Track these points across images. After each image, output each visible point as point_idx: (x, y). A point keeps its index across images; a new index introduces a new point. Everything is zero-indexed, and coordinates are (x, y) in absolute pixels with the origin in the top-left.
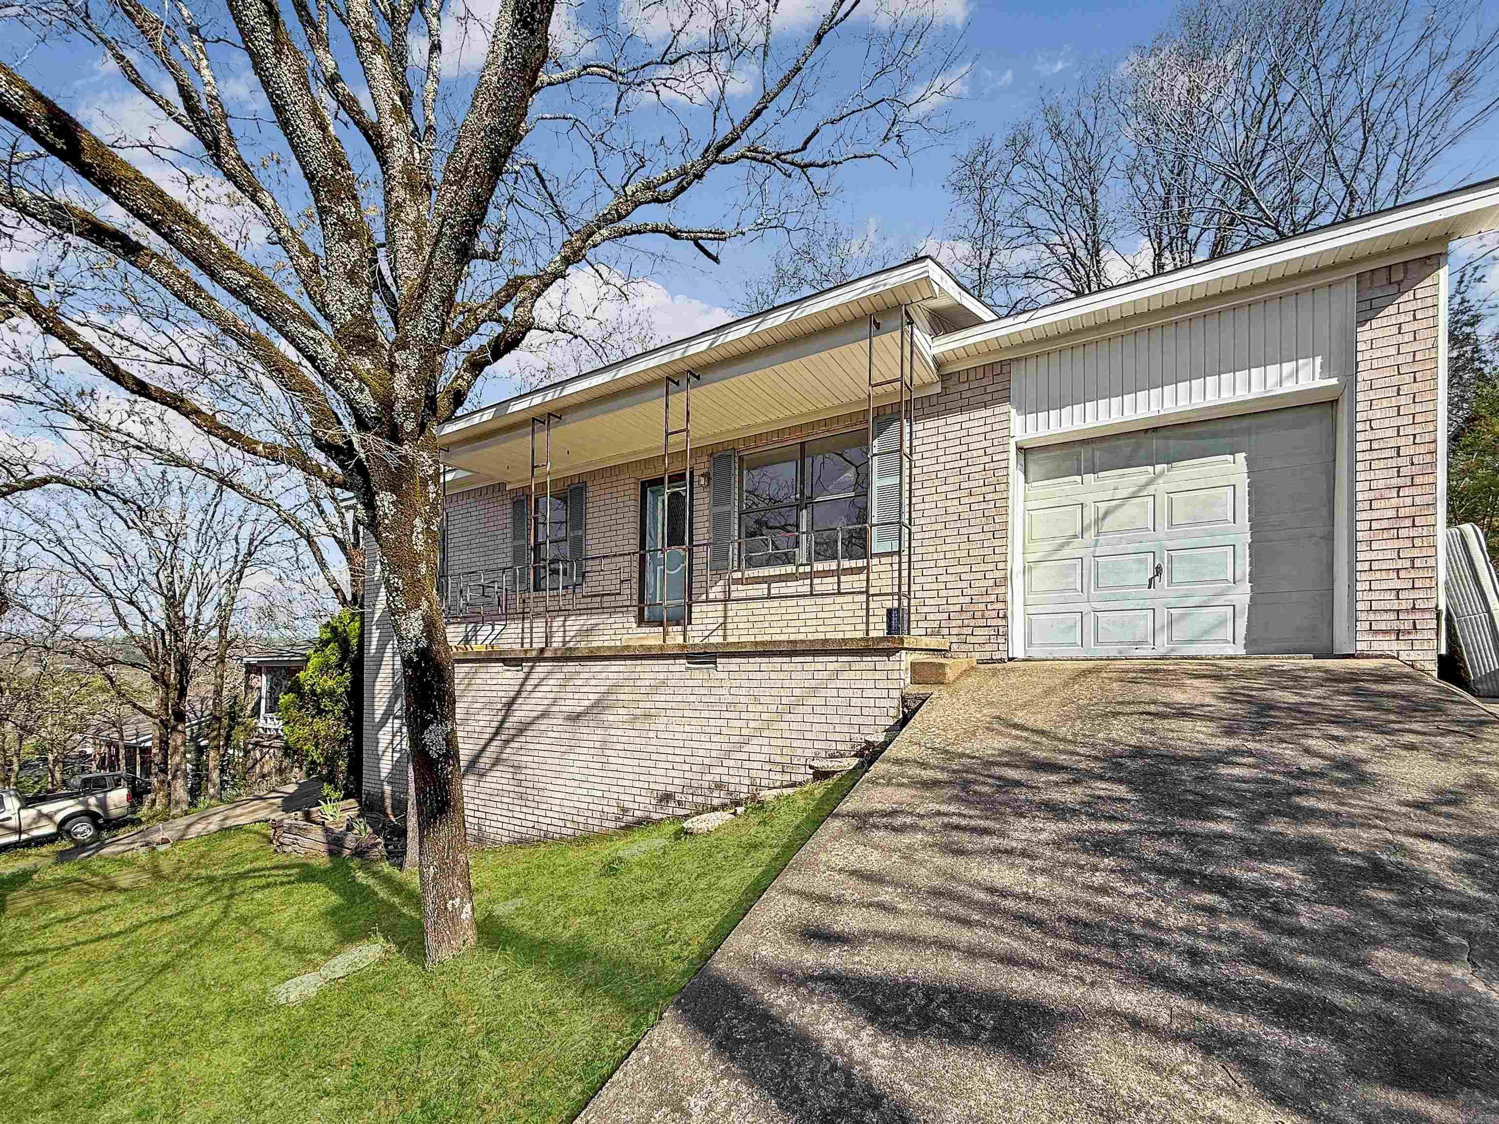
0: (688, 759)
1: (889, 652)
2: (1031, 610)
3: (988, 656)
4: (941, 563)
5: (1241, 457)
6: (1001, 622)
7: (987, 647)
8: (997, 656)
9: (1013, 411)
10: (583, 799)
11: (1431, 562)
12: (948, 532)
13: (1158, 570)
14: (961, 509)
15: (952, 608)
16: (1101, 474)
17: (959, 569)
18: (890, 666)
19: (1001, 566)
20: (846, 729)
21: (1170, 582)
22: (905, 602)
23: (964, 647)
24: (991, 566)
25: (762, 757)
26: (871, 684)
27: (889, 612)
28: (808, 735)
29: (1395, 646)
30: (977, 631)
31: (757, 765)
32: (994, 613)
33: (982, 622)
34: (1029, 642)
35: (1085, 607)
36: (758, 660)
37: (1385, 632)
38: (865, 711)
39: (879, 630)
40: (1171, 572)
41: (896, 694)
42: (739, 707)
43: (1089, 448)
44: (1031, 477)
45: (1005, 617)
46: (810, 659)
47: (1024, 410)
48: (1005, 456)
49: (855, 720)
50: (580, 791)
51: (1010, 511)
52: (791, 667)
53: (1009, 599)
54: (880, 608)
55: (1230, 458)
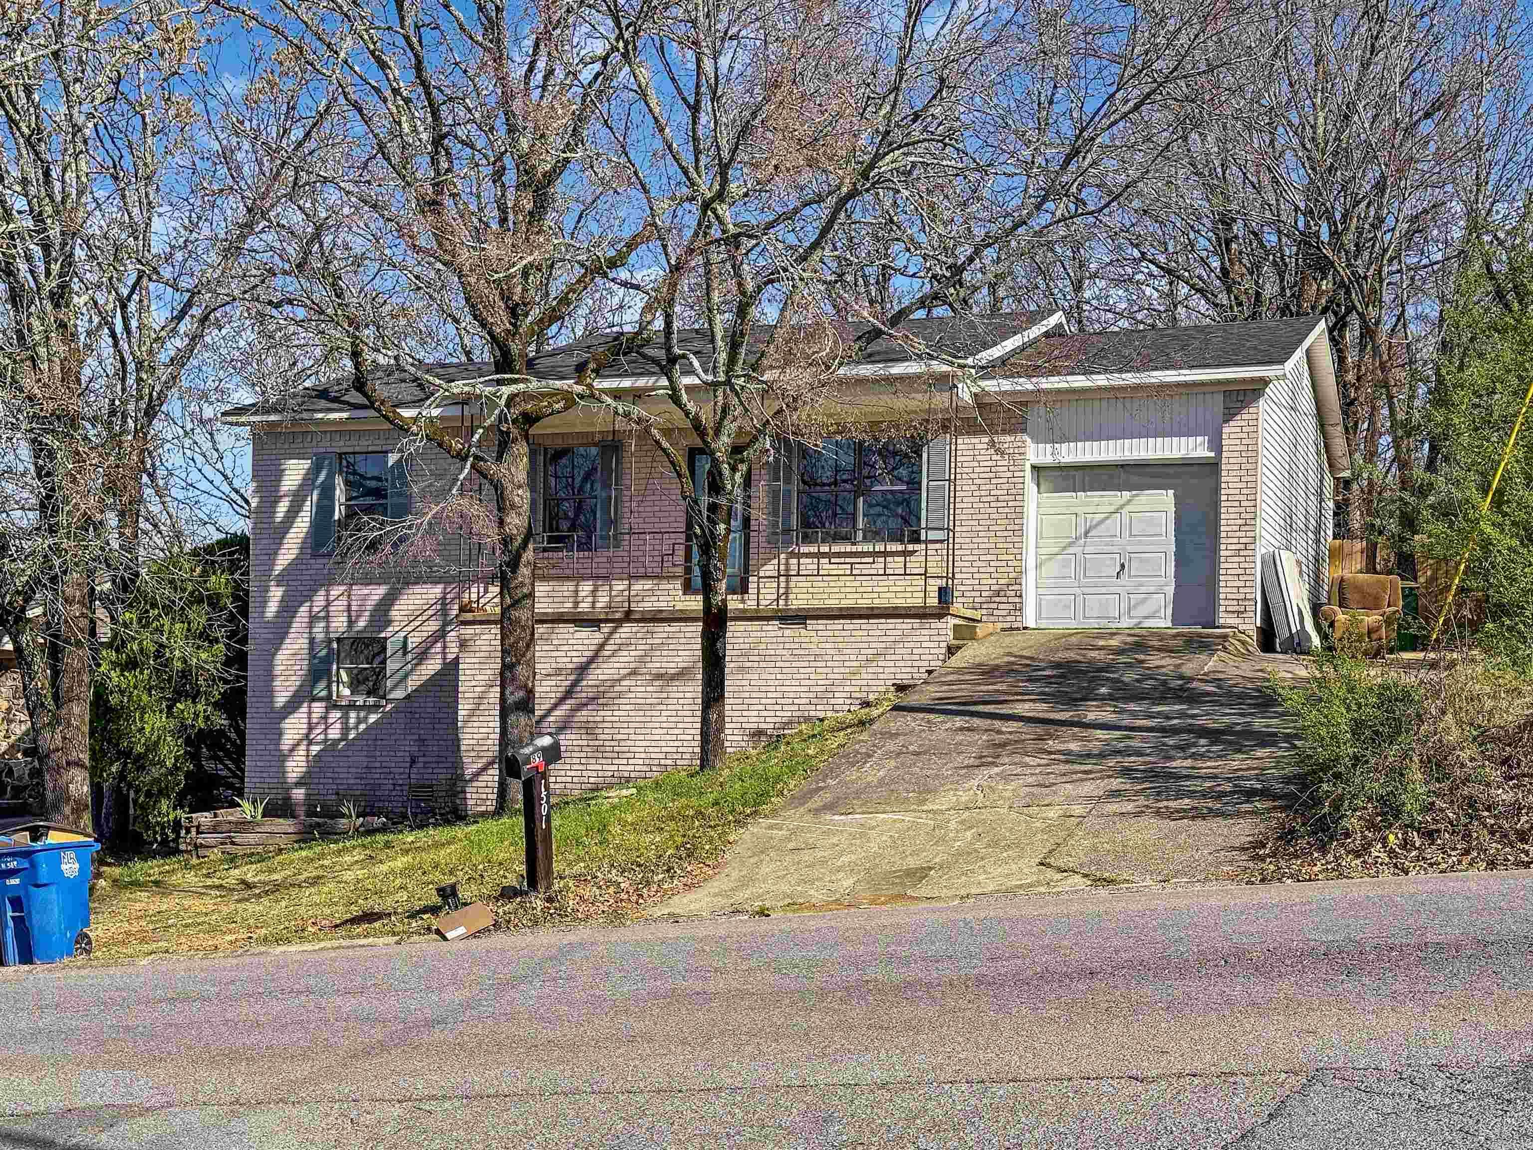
0: (779, 701)
1: (940, 616)
2: (1040, 591)
3: (1008, 625)
4: (975, 552)
5: (1171, 492)
6: (1017, 600)
7: (1009, 619)
8: (1015, 625)
9: (1029, 440)
10: (672, 744)
11: (1253, 571)
12: (981, 528)
13: (1123, 566)
14: (990, 510)
15: (983, 588)
16: (1089, 493)
17: (989, 557)
18: (939, 625)
19: (1018, 557)
20: (908, 670)
21: (1130, 576)
22: (950, 582)
23: (992, 618)
24: (1012, 557)
25: (844, 695)
26: (927, 638)
27: (940, 589)
28: (881, 676)
29: (1237, 621)
30: (1001, 606)
31: (841, 701)
32: (1013, 593)
33: (1004, 600)
34: (1039, 616)
35: (1078, 591)
36: (842, 621)
37: (1233, 612)
38: (923, 657)
39: (933, 601)
40: (1130, 567)
41: (944, 645)
42: (826, 658)
43: (1081, 472)
44: (1042, 490)
45: (1021, 596)
46: (883, 621)
47: (1037, 440)
48: (1022, 474)
49: (916, 664)
50: (668, 737)
51: (1025, 516)
52: (869, 627)
53: (1024, 583)
54: (934, 586)
55: (1164, 492)
